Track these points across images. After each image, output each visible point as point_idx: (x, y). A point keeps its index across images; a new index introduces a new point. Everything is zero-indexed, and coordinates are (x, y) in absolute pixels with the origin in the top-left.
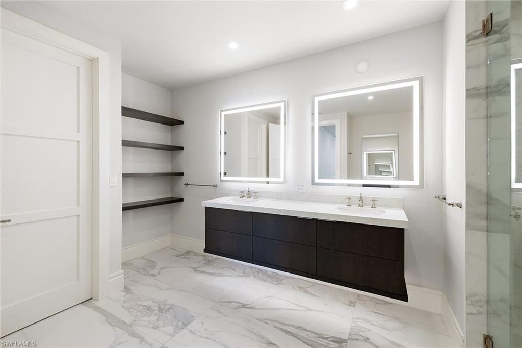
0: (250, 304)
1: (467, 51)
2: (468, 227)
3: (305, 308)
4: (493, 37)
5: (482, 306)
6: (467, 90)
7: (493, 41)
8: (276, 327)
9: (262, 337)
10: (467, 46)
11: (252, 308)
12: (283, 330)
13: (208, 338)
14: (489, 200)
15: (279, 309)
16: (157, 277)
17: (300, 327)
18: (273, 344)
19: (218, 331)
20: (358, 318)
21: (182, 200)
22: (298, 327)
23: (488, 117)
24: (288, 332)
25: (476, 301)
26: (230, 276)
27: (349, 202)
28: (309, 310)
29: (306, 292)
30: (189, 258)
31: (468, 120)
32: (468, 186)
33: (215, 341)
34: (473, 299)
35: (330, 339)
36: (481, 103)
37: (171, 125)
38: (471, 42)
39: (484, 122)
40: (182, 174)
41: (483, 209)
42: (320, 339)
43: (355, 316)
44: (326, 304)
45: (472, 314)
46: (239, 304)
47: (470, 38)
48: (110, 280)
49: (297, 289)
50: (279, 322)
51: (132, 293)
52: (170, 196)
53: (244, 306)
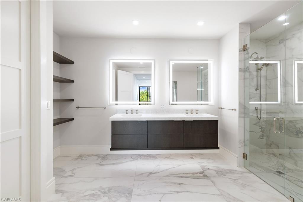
0: (153, 172)
1: (239, 55)
2: (239, 117)
3: (178, 165)
4: (246, 52)
5: (242, 144)
6: (239, 69)
7: (246, 53)
8: (175, 177)
9: (175, 183)
10: (239, 53)
11: (156, 173)
12: (178, 177)
13: (150, 194)
14: (245, 107)
15: (168, 169)
16: (74, 176)
17: (184, 173)
18: (181, 184)
19: (152, 189)
20: (199, 163)
21: (73, 119)
22: (183, 174)
23: (244, 79)
24: (181, 177)
25: (241, 143)
26: (127, 162)
27: (187, 112)
28: (180, 165)
29: (171, 159)
30: (87, 159)
31: (239, 79)
32: (239, 102)
33: (155, 194)
34: (240, 142)
35: (198, 173)
36: (242, 73)
37: (60, 63)
38: (240, 52)
39: (243, 80)
40: (73, 100)
41: (243, 110)
42: (195, 175)
43: (198, 162)
44: (183, 161)
45: (240, 147)
46: (148, 173)
47: (240, 51)
48: (47, 187)
49: (166, 158)
50: (173, 174)
51: (66, 192)
52: (59, 118)
53: (151, 173)
